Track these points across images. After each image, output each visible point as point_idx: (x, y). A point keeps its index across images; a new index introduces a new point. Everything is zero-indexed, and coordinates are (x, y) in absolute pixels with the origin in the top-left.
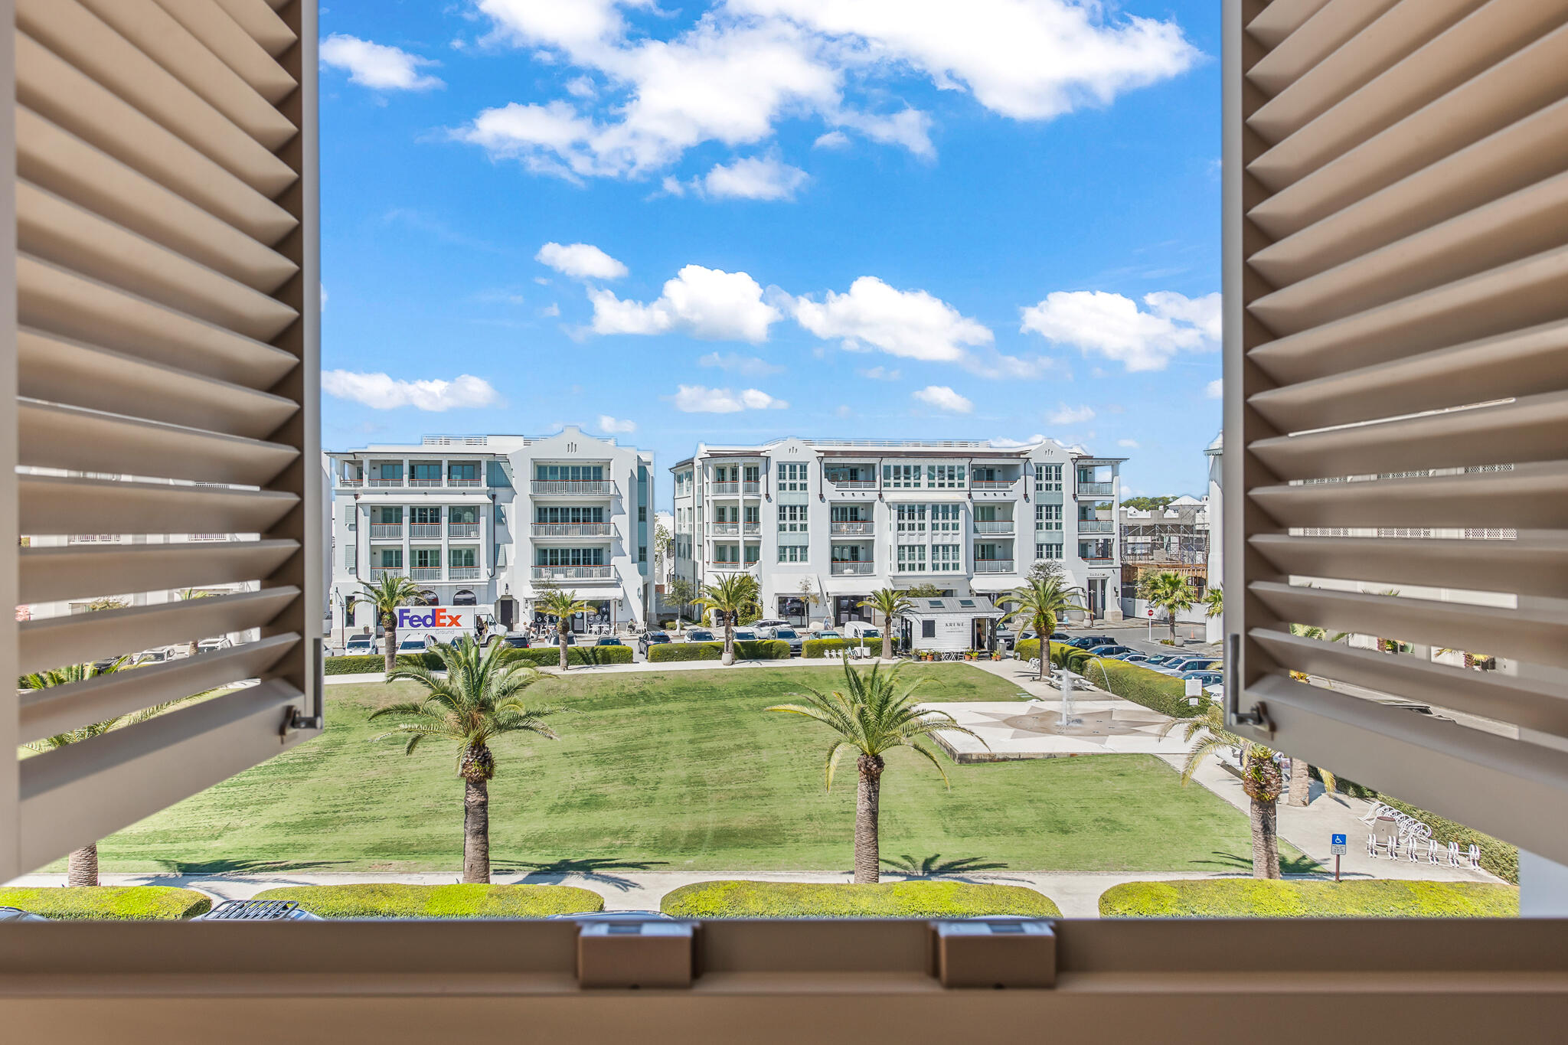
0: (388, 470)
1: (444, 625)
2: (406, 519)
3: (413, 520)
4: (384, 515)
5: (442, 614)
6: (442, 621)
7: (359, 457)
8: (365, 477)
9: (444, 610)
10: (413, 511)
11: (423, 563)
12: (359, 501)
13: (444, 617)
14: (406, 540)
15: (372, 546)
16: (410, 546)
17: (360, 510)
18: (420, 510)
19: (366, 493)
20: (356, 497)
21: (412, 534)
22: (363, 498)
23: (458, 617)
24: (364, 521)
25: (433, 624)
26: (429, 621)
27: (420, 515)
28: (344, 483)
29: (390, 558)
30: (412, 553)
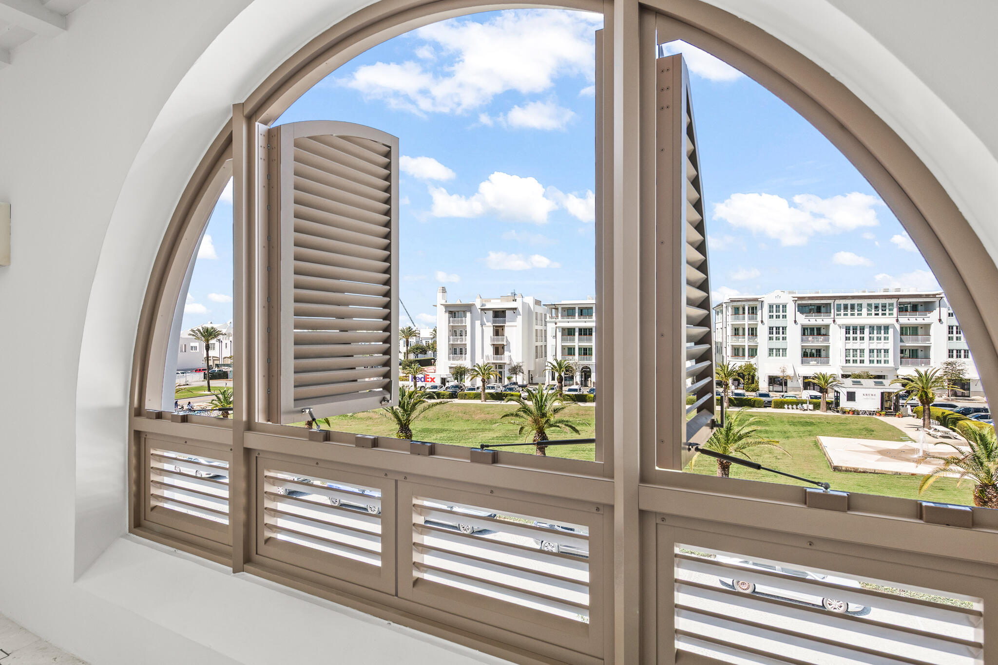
0: (569, 312)
1: (429, 381)
2: (577, 334)
3: (580, 334)
4: (568, 331)
5: (428, 377)
6: (428, 380)
7: (557, 306)
8: (560, 315)
9: (429, 375)
10: (580, 330)
11: (585, 354)
12: (557, 326)
13: (428, 378)
14: (577, 343)
15: (562, 346)
16: (579, 346)
17: (557, 330)
18: (584, 329)
19: (560, 322)
20: (556, 324)
21: (579, 340)
22: (559, 325)
23: (434, 378)
24: (559, 334)
25: (424, 381)
26: (423, 380)
27: (584, 332)
28: (552, 317)
29: (570, 351)
30: (580, 349)
